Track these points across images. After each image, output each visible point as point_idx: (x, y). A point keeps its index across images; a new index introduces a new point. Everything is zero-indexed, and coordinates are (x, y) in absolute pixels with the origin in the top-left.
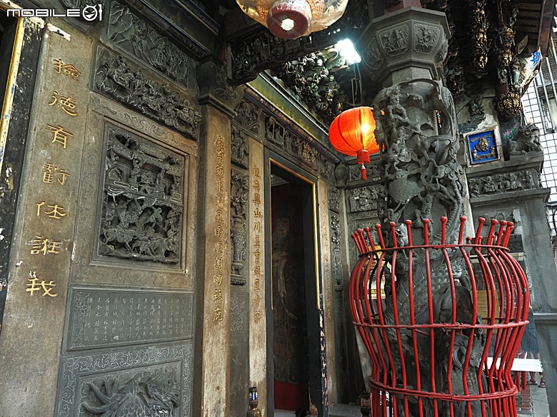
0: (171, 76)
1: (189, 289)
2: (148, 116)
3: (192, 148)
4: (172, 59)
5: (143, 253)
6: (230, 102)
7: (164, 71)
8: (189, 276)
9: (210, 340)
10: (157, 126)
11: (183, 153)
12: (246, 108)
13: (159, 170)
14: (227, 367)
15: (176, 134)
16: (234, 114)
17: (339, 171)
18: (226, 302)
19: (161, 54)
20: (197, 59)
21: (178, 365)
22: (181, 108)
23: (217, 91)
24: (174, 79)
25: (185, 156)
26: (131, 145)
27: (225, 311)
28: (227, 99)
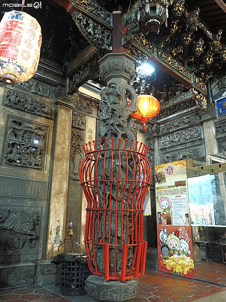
0: (40, 95)
1: (47, 179)
2: (28, 112)
3: (51, 123)
4: (41, 88)
5: (24, 164)
6: (71, 102)
7: (37, 94)
8: (47, 175)
9: (55, 201)
10: (33, 116)
11: (46, 125)
12: (83, 103)
13: (33, 133)
14: (64, 213)
15: (43, 118)
16: (73, 107)
17: (154, 128)
18: (65, 186)
19: (34, 87)
20: (55, 86)
21: (40, 209)
22: (44, 107)
23: (62, 98)
24: (42, 96)
25: (48, 127)
26: (20, 124)
27: (64, 190)
28: (69, 101)
